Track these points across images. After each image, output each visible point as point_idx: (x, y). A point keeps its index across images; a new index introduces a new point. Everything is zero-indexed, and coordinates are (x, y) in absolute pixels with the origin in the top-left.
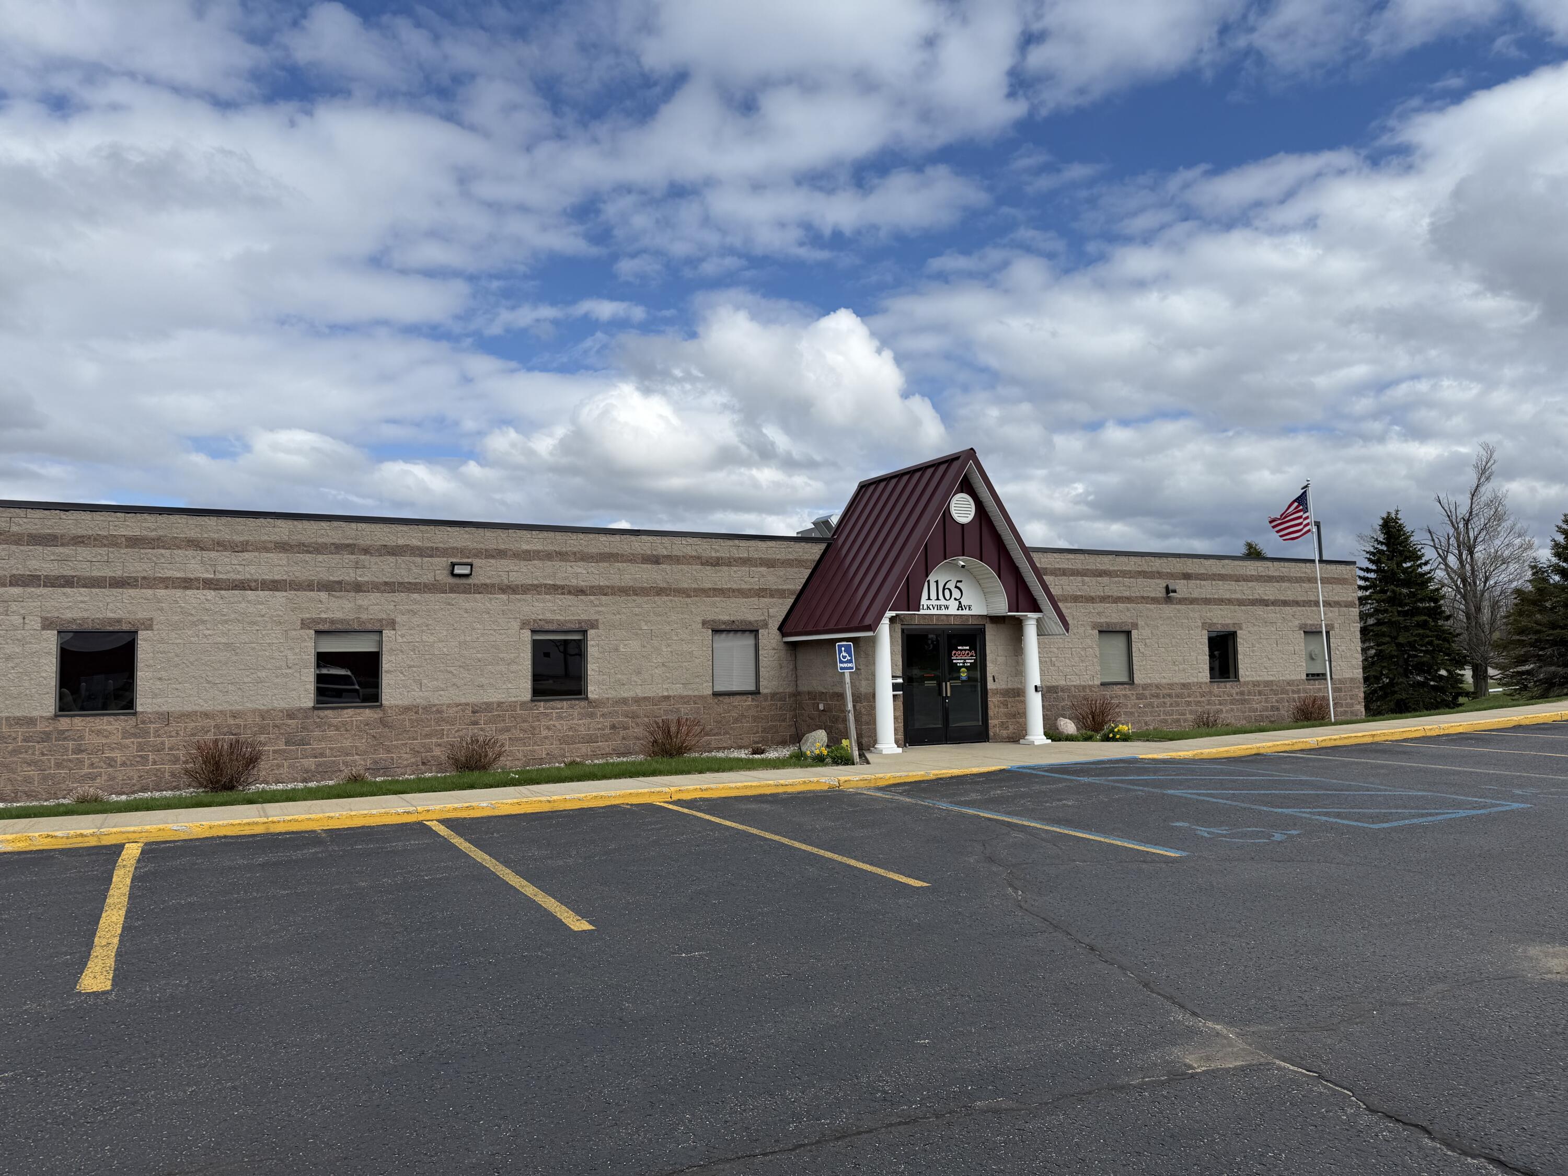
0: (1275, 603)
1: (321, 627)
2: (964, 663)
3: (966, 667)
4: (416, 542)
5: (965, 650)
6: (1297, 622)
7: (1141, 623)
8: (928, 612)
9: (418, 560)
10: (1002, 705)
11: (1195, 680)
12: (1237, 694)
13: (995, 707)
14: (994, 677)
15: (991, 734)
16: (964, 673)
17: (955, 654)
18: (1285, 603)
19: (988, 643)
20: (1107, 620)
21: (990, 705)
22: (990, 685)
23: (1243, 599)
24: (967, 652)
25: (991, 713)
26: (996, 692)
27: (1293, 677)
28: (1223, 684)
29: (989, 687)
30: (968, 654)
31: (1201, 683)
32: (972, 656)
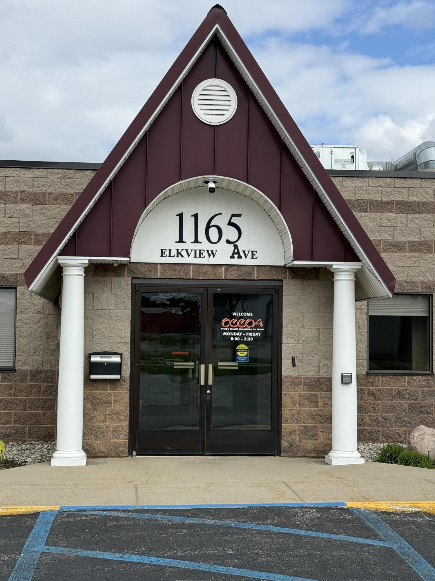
2: (242, 337)
3: (247, 343)
5: (246, 318)
8: (179, 260)
10: (306, 402)
13: (294, 404)
14: (293, 359)
15: (284, 444)
16: (242, 351)
17: (227, 323)
19: (285, 309)
21: (286, 400)
22: (287, 370)
24: (248, 321)
25: (286, 413)
26: (296, 382)
29: (284, 374)
30: (250, 323)
32: (256, 327)
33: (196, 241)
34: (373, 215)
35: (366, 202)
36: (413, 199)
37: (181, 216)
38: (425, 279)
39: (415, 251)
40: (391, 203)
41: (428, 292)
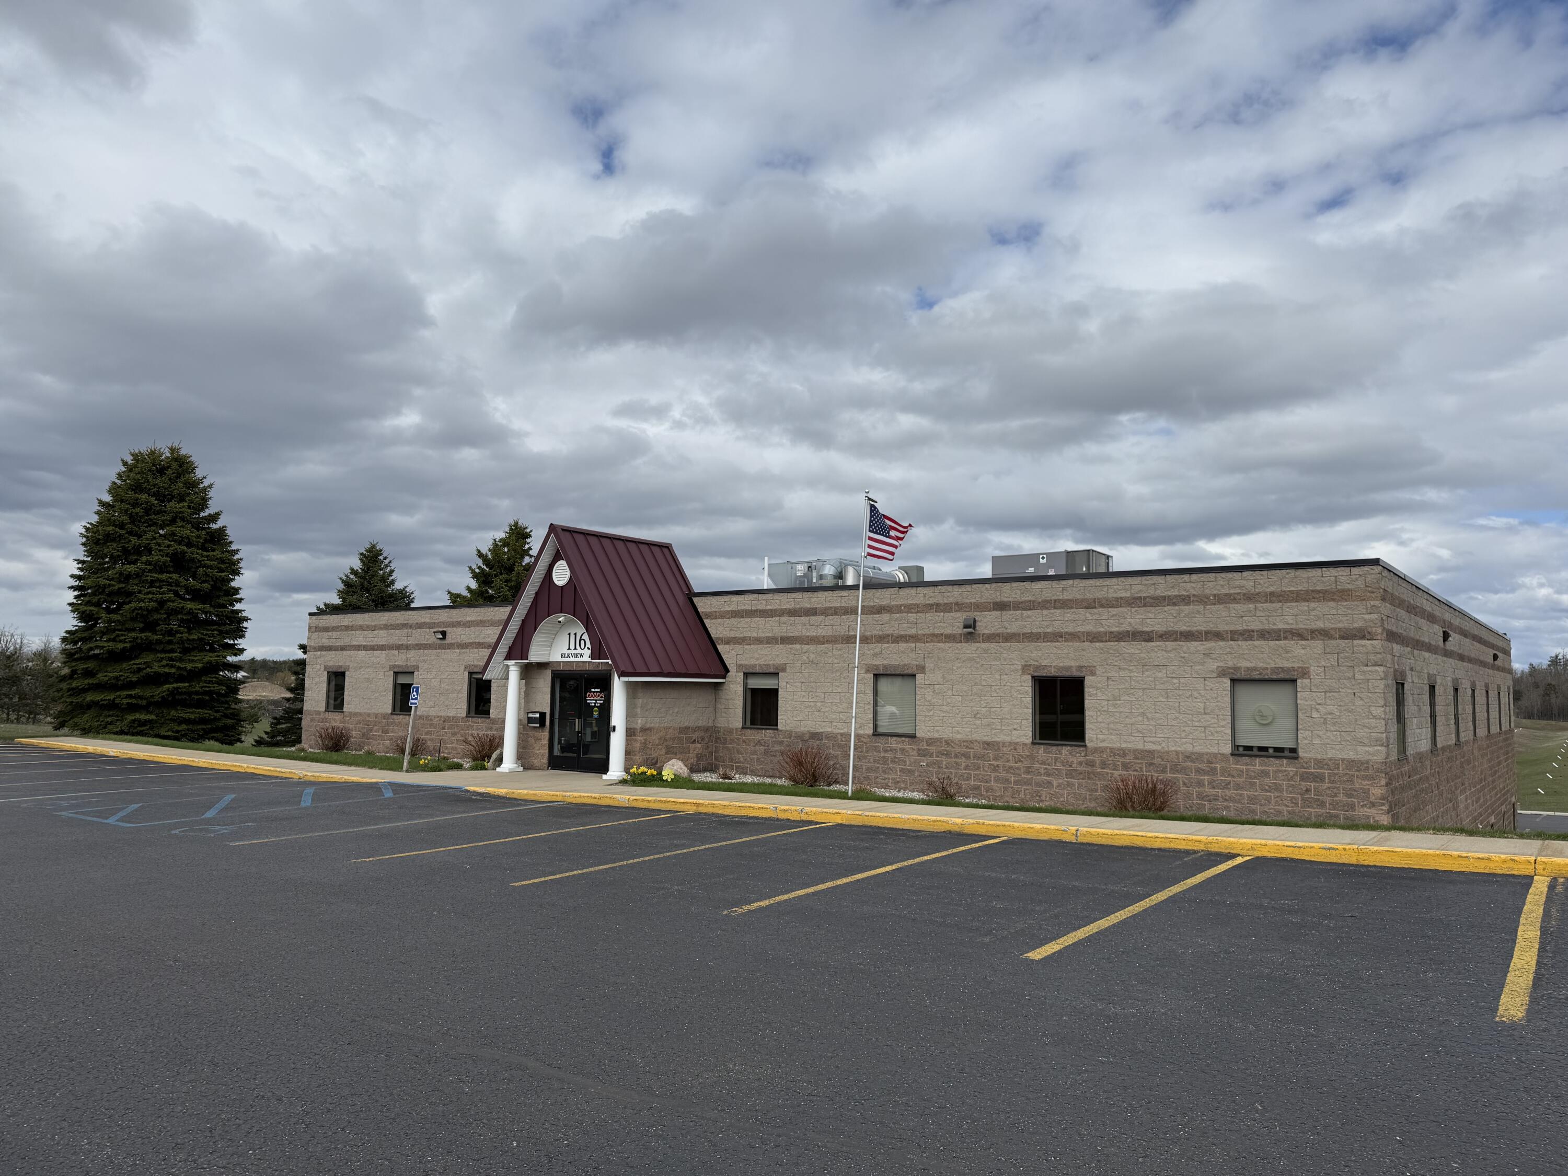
0: (1165, 636)
1: (396, 670)
2: (595, 703)
3: (597, 707)
4: (428, 620)
5: (597, 692)
6: (1213, 665)
7: (929, 665)
9: (428, 630)
11: (1008, 739)
12: (1080, 763)
16: (596, 711)
17: (589, 696)
18: (1188, 636)
20: (885, 662)
23: (1099, 633)
27: (1198, 749)
28: (1054, 748)
30: (599, 695)
31: (1017, 744)
32: (601, 697)
33: (575, 649)
34: (747, 620)
35: (743, 611)
36: (769, 607)
37: (569, 634)
38: (775, 662)
39: (769, 643)
40: (756, 611)
41: (777, 671)
